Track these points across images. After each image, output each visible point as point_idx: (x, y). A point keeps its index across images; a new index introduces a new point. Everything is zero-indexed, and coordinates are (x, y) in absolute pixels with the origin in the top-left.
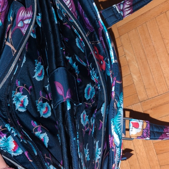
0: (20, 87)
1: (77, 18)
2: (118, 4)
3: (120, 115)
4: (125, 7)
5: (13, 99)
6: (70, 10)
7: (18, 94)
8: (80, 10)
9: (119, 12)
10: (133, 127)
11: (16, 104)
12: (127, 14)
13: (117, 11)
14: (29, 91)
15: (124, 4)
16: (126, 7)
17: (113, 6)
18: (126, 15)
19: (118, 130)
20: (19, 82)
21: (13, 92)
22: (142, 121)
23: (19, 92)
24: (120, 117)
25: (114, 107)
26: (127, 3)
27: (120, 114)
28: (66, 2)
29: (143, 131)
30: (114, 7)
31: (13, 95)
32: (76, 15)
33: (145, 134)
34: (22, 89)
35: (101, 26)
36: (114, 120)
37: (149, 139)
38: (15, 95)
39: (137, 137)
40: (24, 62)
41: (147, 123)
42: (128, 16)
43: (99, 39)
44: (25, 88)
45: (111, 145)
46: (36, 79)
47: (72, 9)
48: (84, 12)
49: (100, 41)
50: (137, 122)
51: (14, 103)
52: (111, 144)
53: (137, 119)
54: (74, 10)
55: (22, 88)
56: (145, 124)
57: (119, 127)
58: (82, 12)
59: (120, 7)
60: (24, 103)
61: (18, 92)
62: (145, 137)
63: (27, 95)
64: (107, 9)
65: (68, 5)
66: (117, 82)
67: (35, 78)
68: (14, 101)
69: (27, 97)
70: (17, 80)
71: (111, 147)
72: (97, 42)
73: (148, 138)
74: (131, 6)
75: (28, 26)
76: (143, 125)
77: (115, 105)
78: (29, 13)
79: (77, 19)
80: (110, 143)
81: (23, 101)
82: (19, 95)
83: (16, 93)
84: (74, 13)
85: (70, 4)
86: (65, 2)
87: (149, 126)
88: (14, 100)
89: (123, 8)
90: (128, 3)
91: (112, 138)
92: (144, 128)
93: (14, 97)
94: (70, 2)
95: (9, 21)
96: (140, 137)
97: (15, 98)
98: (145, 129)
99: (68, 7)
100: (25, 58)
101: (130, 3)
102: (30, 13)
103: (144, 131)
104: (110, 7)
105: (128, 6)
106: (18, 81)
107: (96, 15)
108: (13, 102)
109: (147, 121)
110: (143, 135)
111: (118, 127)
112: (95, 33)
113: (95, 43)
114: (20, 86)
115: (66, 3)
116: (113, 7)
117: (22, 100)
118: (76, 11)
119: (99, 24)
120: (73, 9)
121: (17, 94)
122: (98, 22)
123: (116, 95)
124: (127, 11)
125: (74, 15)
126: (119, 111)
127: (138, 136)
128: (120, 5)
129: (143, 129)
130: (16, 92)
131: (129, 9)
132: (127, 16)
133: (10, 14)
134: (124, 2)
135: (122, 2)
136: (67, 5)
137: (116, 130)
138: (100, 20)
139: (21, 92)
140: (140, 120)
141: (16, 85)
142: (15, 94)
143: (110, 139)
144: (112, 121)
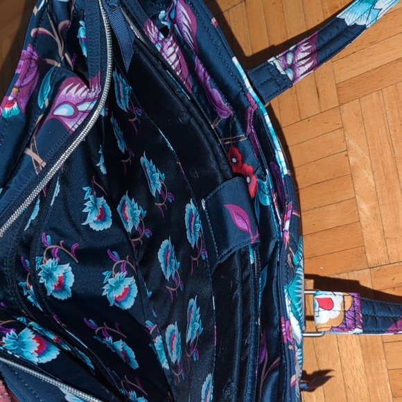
0: (52, 248)
1: (192, 90)
2: (282, 54)
3: (299, 281)
4: (299, 59)
5: (39, 274)
6: (178, 74)
7: (49, 263)
8: (201, 74)
9: (283, 73)
10: (321, 309)
11: (45, 284)
12: (303, 72)
13: (279, 71)
14: (72, 255)
15: (294, 52)
16: (301, 57)
17: (269, 61)
18: (302, 75)
19: (298, 310)
20: (49, 237)
21: (38, 259)
22: (342, 294)
23: (50, 260)
24: (299, 284)
25: (288, 264)
26: (302, 47)
27: (300, 279)
28: (168, 57)
29: (345, 316)
30: (272, 63)
31: (38, 266)
32: (191, 84)
33: (349, 322)
34: (57, 251)
35: (253, 104)
36: (290, 289)
37: (361, 331)
38: (44, 265)
39: (329, 329)
40: (56, 194)
41: (353, 297)
42: (305, 75)
43: (245, 131)
44: (62, 248)
45: (285, 338)
46: (91, 227)
47: (181, 73)
48: (209, 78)
49: (246, 135)
50: (329, 296)
51: (41, 282)
52: (286, 335)
53: (329, 291)
54: (186, 74)
55: (56, 248)
56: (349, 300)
57: (300, 305)
58: (205, 79)
59: (286, 60)
60: (65, 282)
61: (48, 259)
62: (350, 329)
63: (69, 264)
64: (255, 69)
65: (173, 64)
66: (293, 213)
67: (88, 225)
68: (42, 278)
69: (70, 268)
70: (44, 234)
71: (285, 342)
72: (240, 138)
73: (358, 330)
74: (312, 54)
75: (86, 115)
76: (344, 302)
77: (289, 259)
78: (93, 90)
79: (191, 92)
80: (284, 334)
81: (61, 277)
82: (52, 264)
83: (45, 262)
84: (186, 81)
85: (177, 62)
86: (165, 57)
87: (358, 304)
88: (40, 277)
89: (293, 61)
90: (304, 49)
91: (287, 322)
92: (347, 309)
93: (40, 269)
94: (178, 57)
95: (41, 108)
96: (338, 327)
97: (44, 272)
98: (349, 310)
99: (173, 67)
100: (58, 185)
101: (309, 47)
102: (95, 89)
103: (347, 315)
104: (263, 64)
105: (306, 54)
106: (46, 235)
107: (240, 81)
108: (39, 280)
109: (352, 294)
110: (346, 324)
111: (296, 304)
112: (235, 119)
113: (233, 140)
114: (52, 244)
115: (167, 60)
116: (268, 64)
117: (61, 275)
118: (191, 77)
119: (247, 99)
120: (183, 72)
121: (47, 262)
122: (245, 95)
123: (291, 239)
124: (303, 65)
125: (186, 85)
126: (297, 272)
127: (332, 327)
128: (285, 56)
129: (345, 311)
130: (45, 258)
131: (308, 60)
132: (302, 77)
133: (45, 93)
134: (296, 49)
135: (291, 48)
136: (171, 64)
137: (293, 310)
138: (251, 90)
139: (56, 258)
140: (335, 293)
141: (42, 243)
142: (42, 263)
143: (283, 325)
144: (285, 290)
